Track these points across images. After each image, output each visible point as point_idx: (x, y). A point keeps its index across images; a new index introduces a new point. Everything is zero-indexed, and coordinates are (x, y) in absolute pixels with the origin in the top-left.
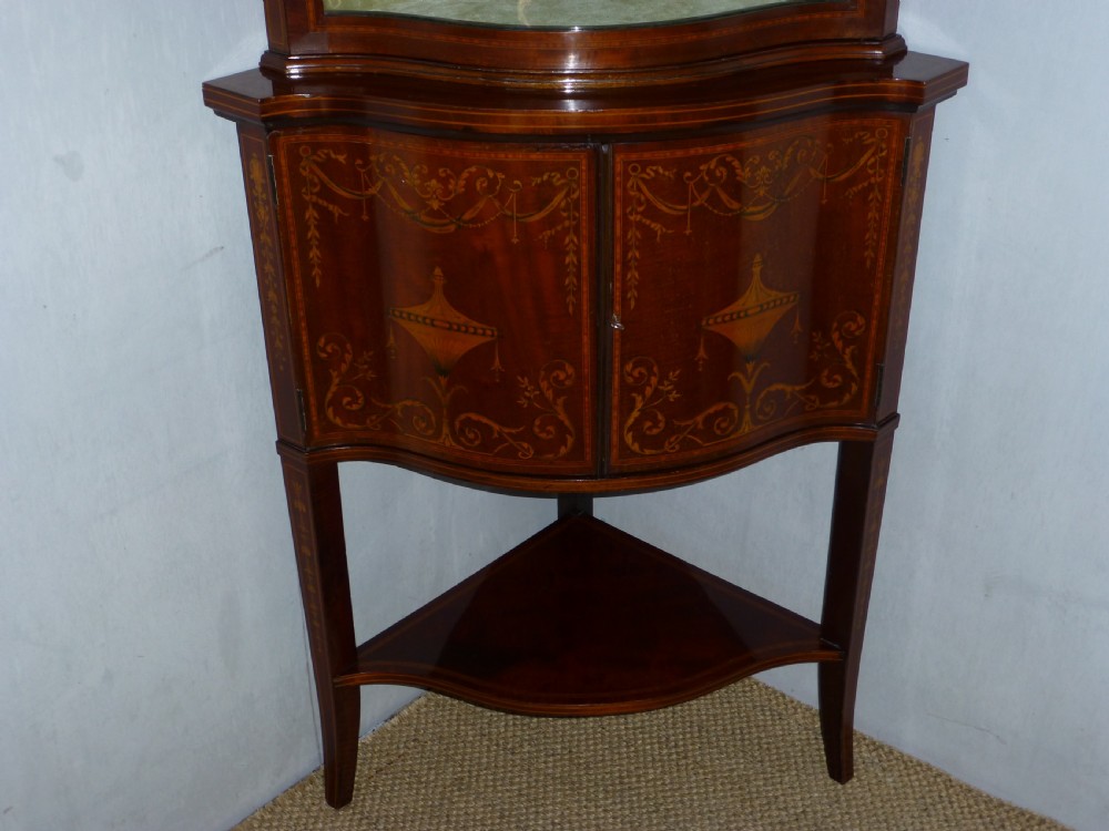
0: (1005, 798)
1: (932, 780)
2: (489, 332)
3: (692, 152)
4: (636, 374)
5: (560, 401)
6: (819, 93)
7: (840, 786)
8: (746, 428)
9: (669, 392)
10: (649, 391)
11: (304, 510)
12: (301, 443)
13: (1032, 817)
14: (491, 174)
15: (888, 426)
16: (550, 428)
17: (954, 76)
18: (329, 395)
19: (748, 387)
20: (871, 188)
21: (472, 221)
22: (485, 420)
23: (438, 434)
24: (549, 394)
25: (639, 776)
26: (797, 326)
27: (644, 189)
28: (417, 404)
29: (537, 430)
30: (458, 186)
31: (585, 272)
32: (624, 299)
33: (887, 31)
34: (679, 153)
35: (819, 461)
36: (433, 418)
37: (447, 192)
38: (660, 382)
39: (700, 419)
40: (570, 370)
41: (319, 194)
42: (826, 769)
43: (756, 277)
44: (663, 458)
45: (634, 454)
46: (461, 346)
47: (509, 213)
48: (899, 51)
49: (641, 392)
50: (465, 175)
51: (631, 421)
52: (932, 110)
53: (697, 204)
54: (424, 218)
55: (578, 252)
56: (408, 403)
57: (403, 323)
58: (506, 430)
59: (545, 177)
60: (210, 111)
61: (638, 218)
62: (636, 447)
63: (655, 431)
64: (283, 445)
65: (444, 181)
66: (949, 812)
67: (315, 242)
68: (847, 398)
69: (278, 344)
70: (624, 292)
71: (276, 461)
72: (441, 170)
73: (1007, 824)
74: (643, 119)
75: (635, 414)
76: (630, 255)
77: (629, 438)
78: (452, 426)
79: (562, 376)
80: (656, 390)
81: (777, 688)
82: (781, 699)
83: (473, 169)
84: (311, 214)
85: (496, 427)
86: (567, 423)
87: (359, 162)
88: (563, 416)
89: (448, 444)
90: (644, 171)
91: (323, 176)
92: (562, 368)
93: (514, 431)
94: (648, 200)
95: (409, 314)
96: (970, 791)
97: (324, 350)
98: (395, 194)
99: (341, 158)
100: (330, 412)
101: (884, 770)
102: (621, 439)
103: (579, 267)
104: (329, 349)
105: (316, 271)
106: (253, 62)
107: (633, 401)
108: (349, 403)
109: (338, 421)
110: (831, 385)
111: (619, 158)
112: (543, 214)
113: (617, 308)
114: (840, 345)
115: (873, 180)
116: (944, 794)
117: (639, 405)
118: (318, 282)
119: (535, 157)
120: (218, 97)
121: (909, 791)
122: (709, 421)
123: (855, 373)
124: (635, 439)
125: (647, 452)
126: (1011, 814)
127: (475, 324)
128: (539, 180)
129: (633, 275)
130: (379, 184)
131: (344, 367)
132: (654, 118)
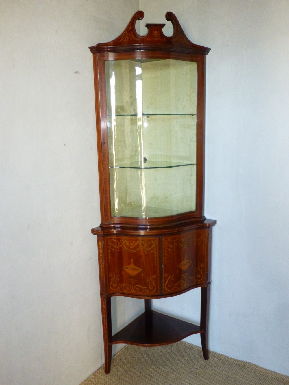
0: (239, 359)
1: (224, 358)
2: (141, 270)
3: (175, 237)
4: (167, 276)
5: (154, 281)
6: (194, 226)
7: (206, 361)
8: (185, 285)
9: (172, 279)
10: (169, 279)
11: (105, 307)
12: (105, 293)
13: (244, 362)
14: (142, 242)
15: (209, 284)
16: (152, 287)
17: (214, 222)
18: (111, 284)
19: (185, 278)
20: (203, 242)
21: (139, 250)
22: (140, 286)
23: (131, 289)
24: (152, 280)
25: (167, 362)
26: (193, 266)
27: (167, 243)
28: (127, 284)
29: (149, 287)
30: (136, 244)
31: (158, 258)
32: (164, 262)
33: (202, 216)
34: (173, 237)
35: (198, 291)
36: (130, 287)
37: (134, 245)
38: (171, 277)
39: (177, 284)
40: (155, 275)
41: (111, 247)
42: (203, 358)
43: (185, 258)
44: (172, 291)
45: (166, 291)
46: (136, 273)
47: (145, 248)
48: (205, 219)
49: (167, 279)
50: (137, 242)
51: (166, 284)
52: (211, 228)
53: (176, 245)
54: (130, 250)
55: (156, 255)
56: (125, 284)
57: (125, 269)
58: (144, 288)
59: (151, 242)
60: (92, 234)
61: (166, 248)
62: (167, 289)
63: (170, 286)
64: (101, 294)
65: (134, 244)
66: (228, 363)
67: (110, 256)
68: (202, 279)
69: (102, 275)
70: (164, 261)
71: (100, 297)
72: (133, 242)
73: (240, 364)
74: (165, 232)
75: (167, 283)
76: (165, 255)
77: (166, 288)
78: (134, 288)
79: (154, 277)
80: (170, 278)
81: (191, 343)
82: (192, 345)
83: (139, 241)
84: (109, 251)
85: (142, 287)
86: (155, 285)
87: (118, 241)
88: (154, 284)
89: (133, 291)
90: (167, 240)
91: (112, 244)
92: (154, 275)
93: (145, 288)
94: (168, 245)
95: (126, 268)
96: (232, 359)
97: (110, 275)
98: (124, 246)
99: (115, 241)
100: (111, 287)
101: (214, 357)
102: (164, 288)
103: (157, 257)
104: (111, 275)
105: (110, 261)
106: (99, 225)
107: (166, 281)
108: (114, 285)
109: (112, 289)
110: (199, 277)
111: (163, 238)
112: (151, 248)
113: (163, 264)
114: (200, 269)
115: (203, 240)
116: (227, 360)
117: (167, 281)
118: (110, 263)
119: (150, 239)
120: (94, 231)
121: (220, 360)
122: (179, 284)
123: (203, 274)
124: (167, 288)
125: (169, 290)
126: (240, 362)
127: (138, 268)
128: (150, 242)
129: (166, 258)
130: (122, 245)
131: (114, 278)
132: (169, 231)
